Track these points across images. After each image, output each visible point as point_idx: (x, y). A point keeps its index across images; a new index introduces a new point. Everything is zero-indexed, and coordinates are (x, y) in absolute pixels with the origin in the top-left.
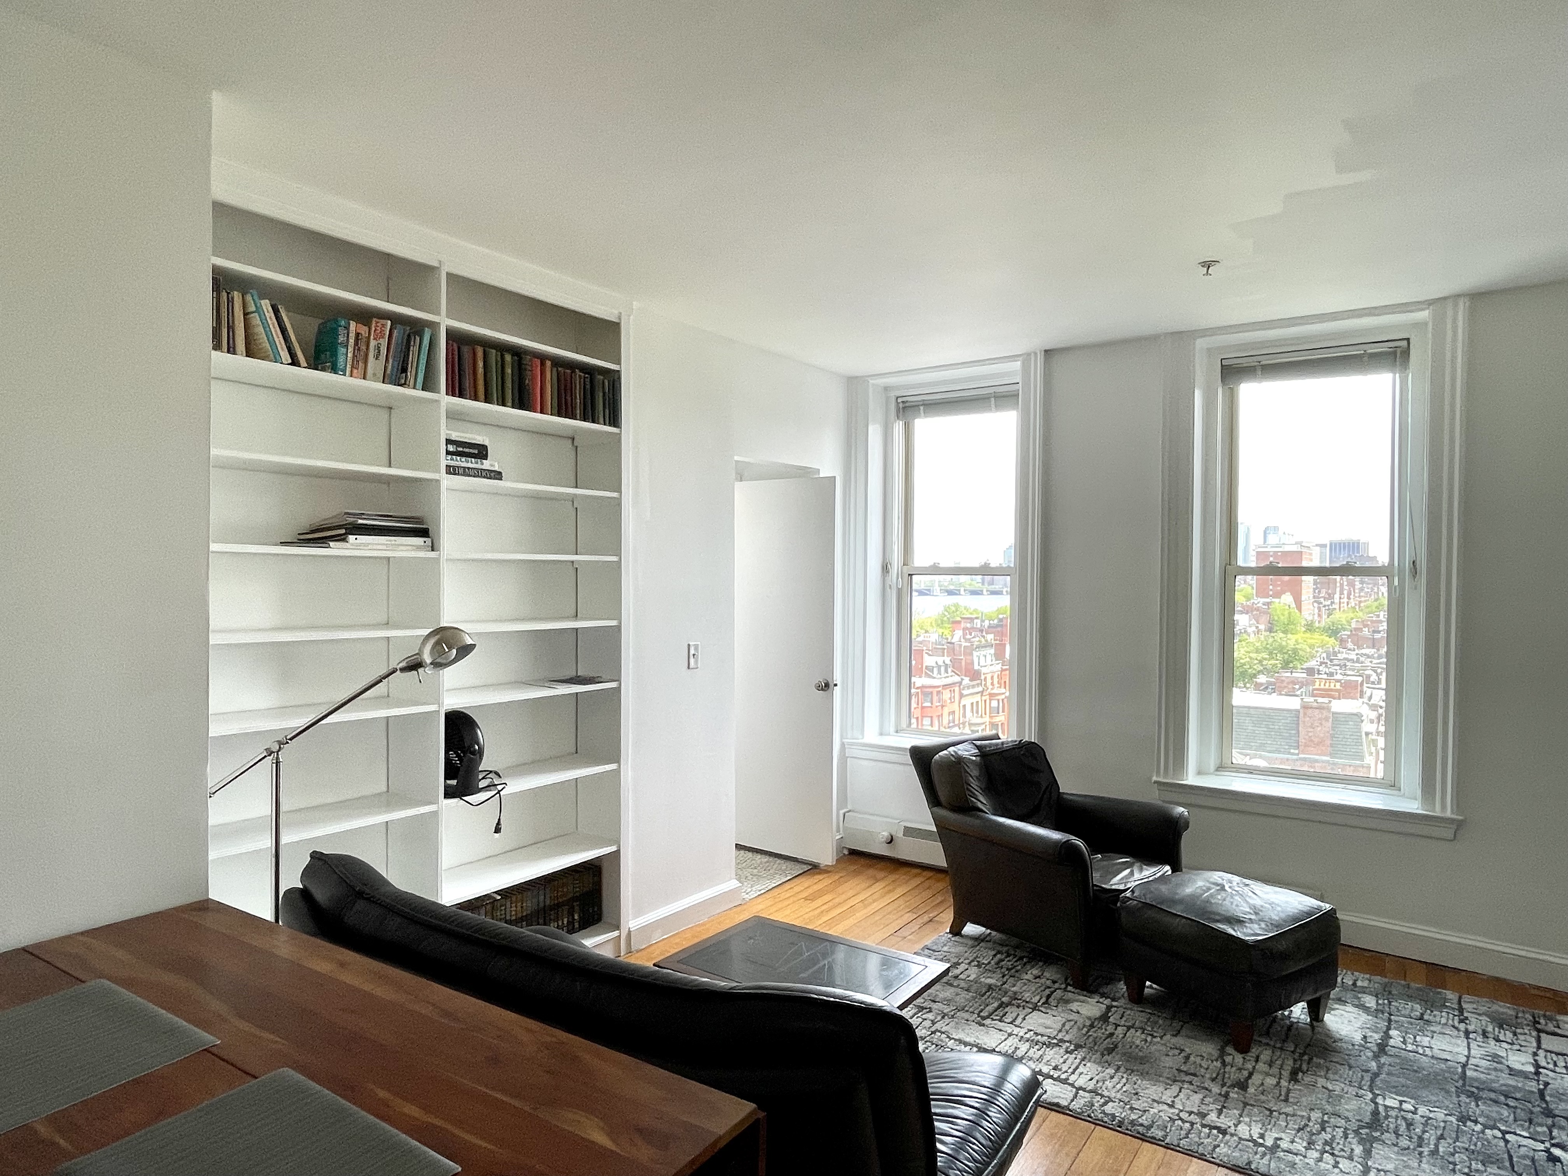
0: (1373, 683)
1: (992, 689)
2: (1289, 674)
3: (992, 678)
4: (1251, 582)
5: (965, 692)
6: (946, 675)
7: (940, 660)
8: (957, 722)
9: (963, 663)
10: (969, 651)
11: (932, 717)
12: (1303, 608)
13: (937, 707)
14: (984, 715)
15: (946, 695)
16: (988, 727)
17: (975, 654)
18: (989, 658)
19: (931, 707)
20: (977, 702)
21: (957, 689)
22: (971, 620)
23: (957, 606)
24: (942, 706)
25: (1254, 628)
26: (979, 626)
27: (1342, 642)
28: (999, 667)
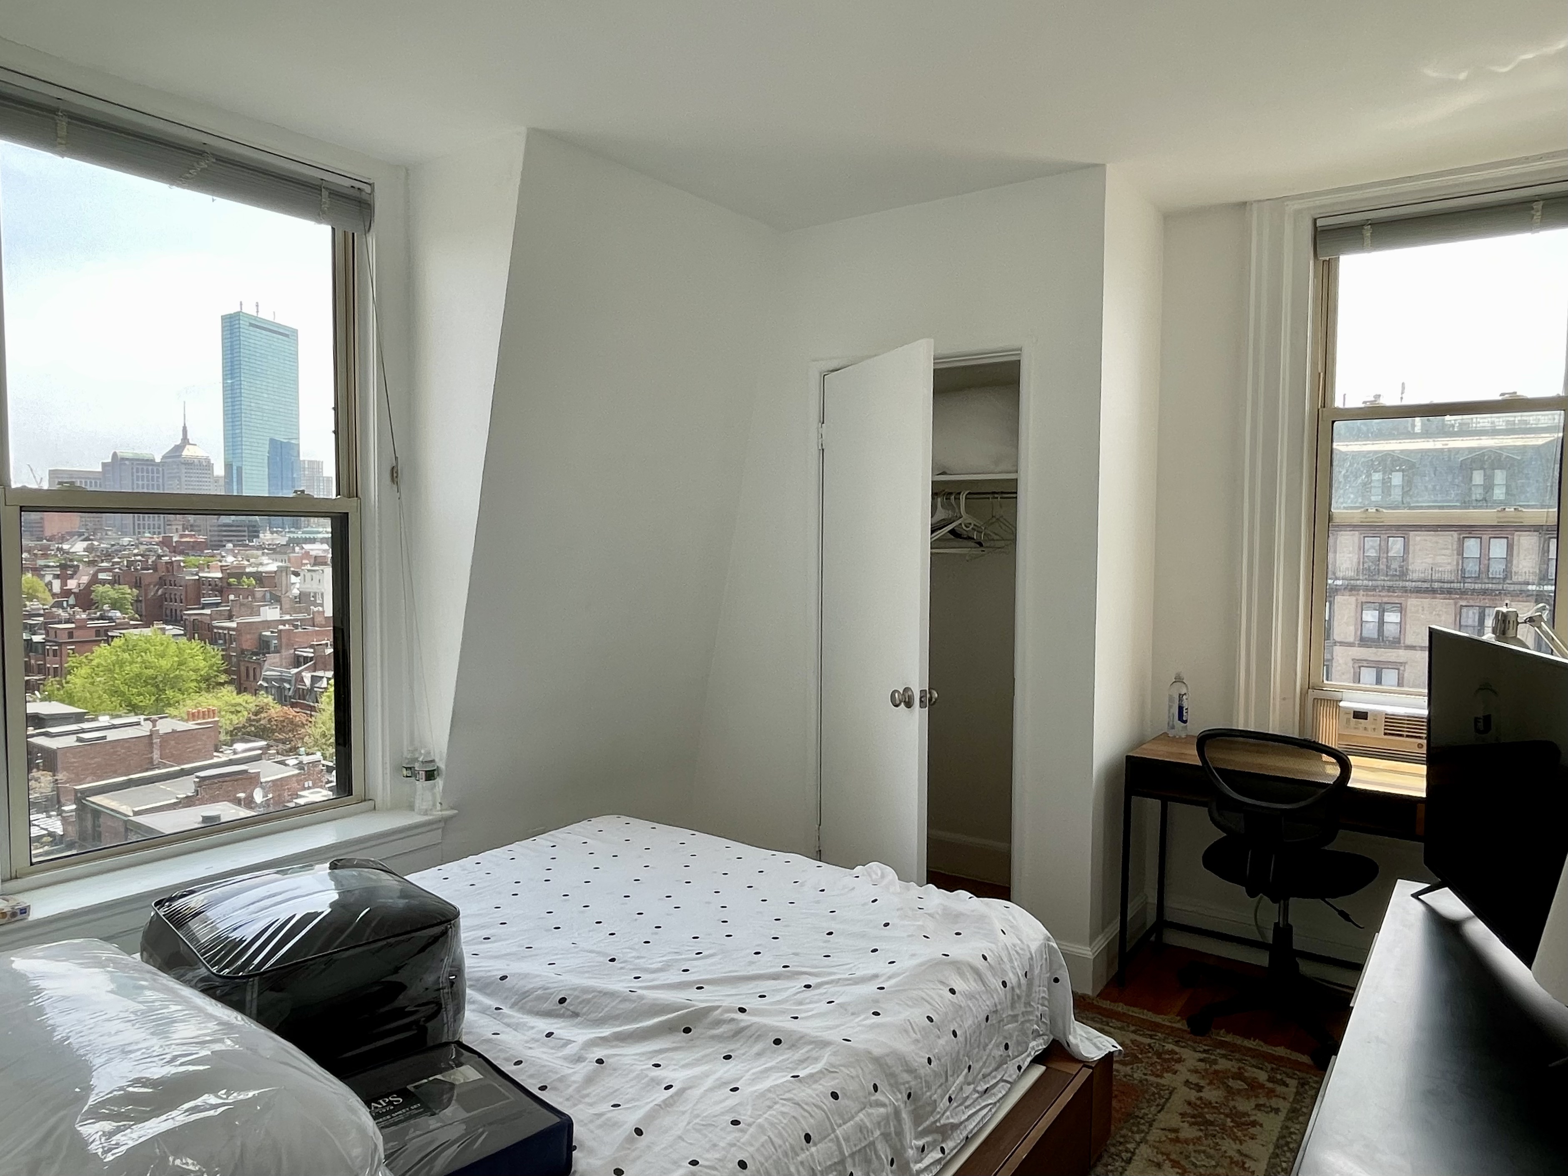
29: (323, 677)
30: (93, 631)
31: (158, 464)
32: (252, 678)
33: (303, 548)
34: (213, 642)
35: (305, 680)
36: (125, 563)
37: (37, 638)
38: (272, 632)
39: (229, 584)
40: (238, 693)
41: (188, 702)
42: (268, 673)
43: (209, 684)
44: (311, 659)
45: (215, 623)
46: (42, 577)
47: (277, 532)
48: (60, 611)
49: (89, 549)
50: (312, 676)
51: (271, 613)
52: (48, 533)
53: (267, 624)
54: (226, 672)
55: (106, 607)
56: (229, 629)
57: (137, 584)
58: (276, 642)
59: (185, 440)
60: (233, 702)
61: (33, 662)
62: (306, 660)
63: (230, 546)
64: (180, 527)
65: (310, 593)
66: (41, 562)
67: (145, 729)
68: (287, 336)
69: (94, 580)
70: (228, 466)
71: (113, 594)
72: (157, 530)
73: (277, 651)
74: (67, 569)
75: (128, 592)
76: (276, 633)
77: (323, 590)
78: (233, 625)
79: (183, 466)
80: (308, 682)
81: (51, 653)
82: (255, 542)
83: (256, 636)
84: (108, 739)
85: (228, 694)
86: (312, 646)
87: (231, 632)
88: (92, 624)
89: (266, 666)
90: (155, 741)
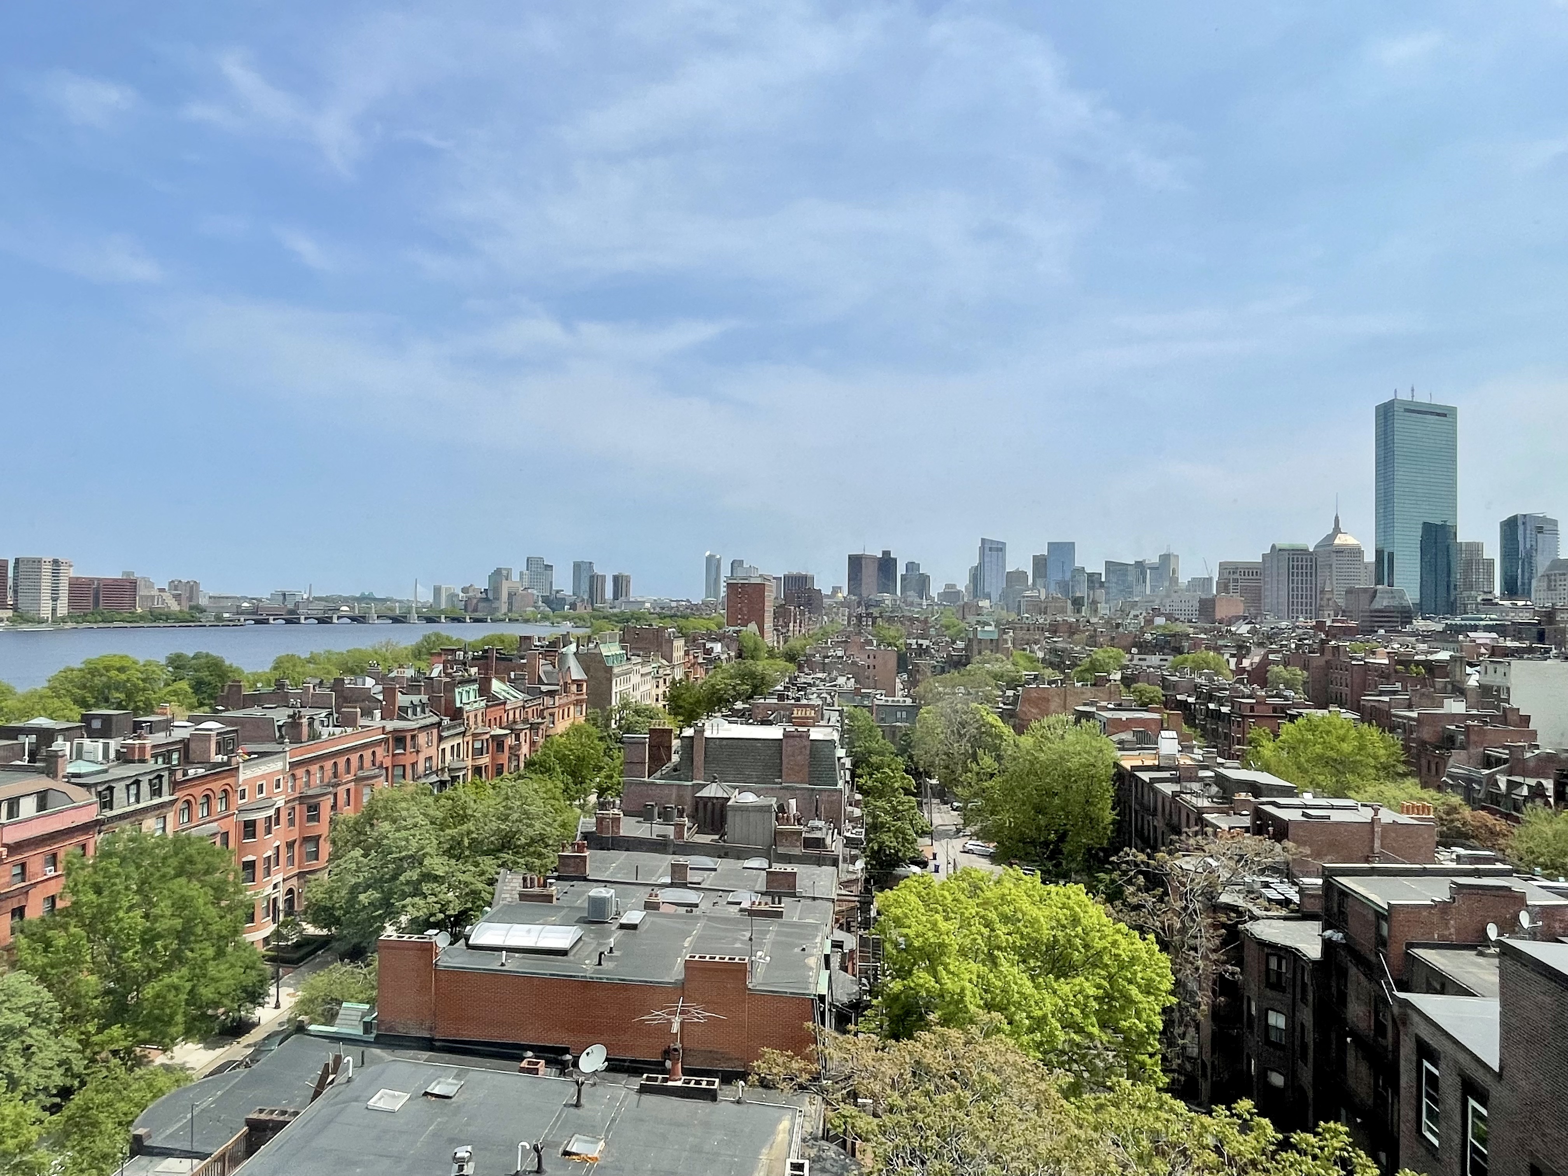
0: (829, 705)
1: (475, 729)
2: (762, 701)
3: (476, 716)
4: (722, 612)
5: (444, 734)
6: (423, 716)
7: (416, 699)
8: (434, 769)
9: (443, 702)
10: (450, 688)
11: (404, 766)
12: (765, 635)
13: (411, 753)
14: (465, 759)
15: (422, 738)
16: (470, 771)
17: (457, 690)
18: (472, 694)
19: (404, 754)
20: (459, 744)
21: (435, 731)
22: (454, 651)
23: (438, 636)
24: (418, 752)
25: (726, 656)
26: (462, 658)
27: (800, 668)
28: (483, 704)
29: (1521, 784)
30: (1271, 707)
31: (1311, 554)
32: (1433, 772)
33: (1468, 636)
34: (1392, 730)
35: (1500, 784)
36: (1293, 646)
37: (1225, 710)
38: (1457, 727)
39: (1396, 671)
40: (1422, 788)
41: (1369, 789)
42: (1453, 770)
43: (1388, 772)
44: (1506, 761)
45: (1395, 712)
46: (1223, 654)
47: (1428, 618)
48: (1242, 687)
49: (1251, 632)
50: (1508, 781)
51: (1456, 707)
52: (1218, 617)
53: (1453, 718)
54: (1404, 762)
55: (1281, 686)
56: (1410, 719)
57: (1305, 667)
58: (1463, 737)
59: (1337, 530)
60: (1418, 795)
61: (1220, 729)
62: (1499, 761)
63: (1382, 631)
64: (1332, 613)
65: (1493, 686)
66: (1220, 642)
67: (1365, 815)
68: (1445, 415)
69: (1265, 663)
70: (1379, 553)
71: (1285, 674)
72: (1309, 615)
73: (1463, 748)
74: (1242, 650)
75: (1300, 674)
76: (1462, 727)
77: (1509, 685)
78: (1414, 715)
79: (1335, 554)
80: (1503, 786)
81: (1236, 723)
82: (1408, 628)
83: (1439, 729)
84: (1332, 819)
85: (1411, 788)
86: (1505, 747)
87: (1411, 723)
88: (1270, 701)
89: (1451, 761)
90: (1376, 829)
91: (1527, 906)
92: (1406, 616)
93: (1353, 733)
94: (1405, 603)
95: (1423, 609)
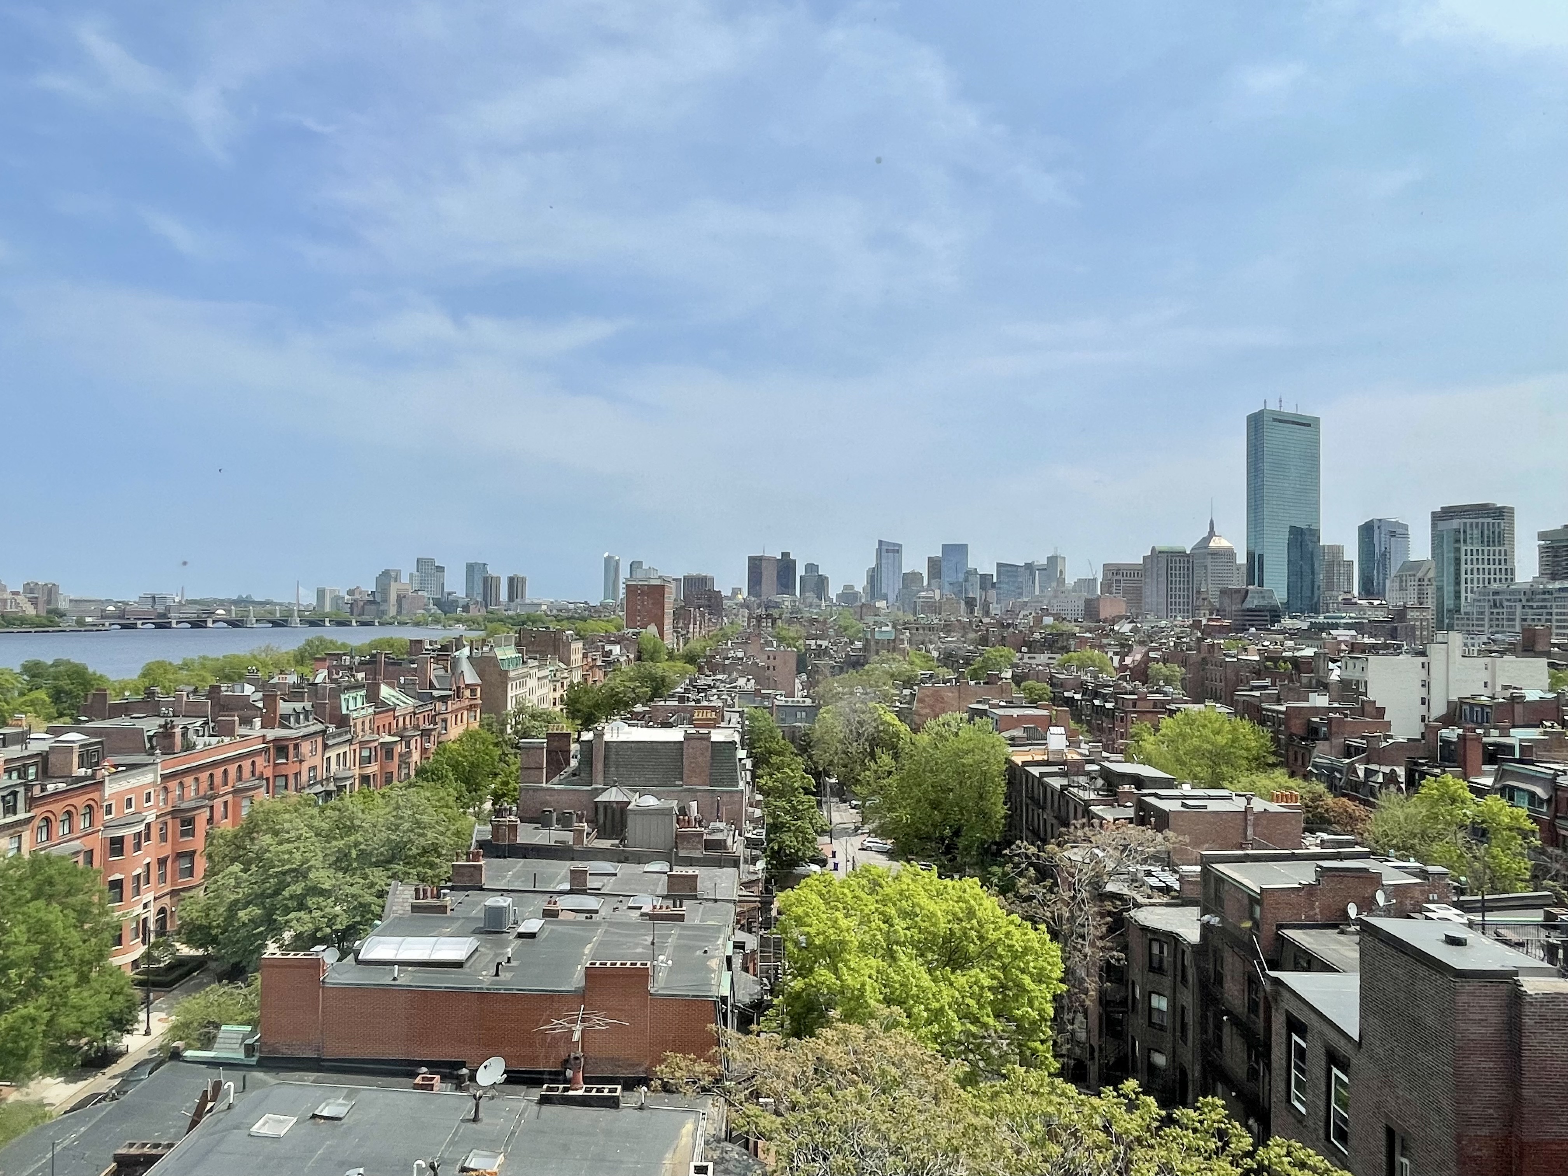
0: (729, 706)
1: (363, 736)
2: (662, 703)
3: (363, 722)
4: (621, 613)
5: (330, 742)
6: (307, 723)
7: (299, 706)
8: (319, 779)
9: (328, 710)
10: (335, 694)
11: (286, 776)
12: (665, 637)
13: (293, 762)
14: (352, 767)
15: (306, 747)
16: (357, 781)
17: (343, 697)
18: (359, 700)
19: (286, 764)
20: (345, 753)
21: (320, 740)
22: (339, 656)
23: (321, 640)
24: (301, 761)
25: (625, 658)
26: (348, 663)
27: (700, 670)
28: (371, 710)
29: (1377, 772)
30: (1152, 703)
31: (1188, 556)
32: (1300, 762)
33: (1330, 634)
34: (1262, 723)
35: (1359, 772)
36: (1172, 644)
37: (1109, 705)
38: (1321, 719)
39: (1266, 667)
40: (1289, 777)
41: (1242, 779)
42: (1317, 760)
43: (1260, 764)
44: (1364, 751)
45: (1265, 705)
46: (1107, 653)
47: (1295, 617)
48: (1125, 684)
49: (1135, 630)
50: (1366, 769)
51: (1320, 700)
52: (1102, 617)
53: (1316, 710)
54: (1274, 753)
55: (1161, 683)
56: (1278, 712)
57: (1184, 663)
58: (1326, 729)
59: (1212, 533)
60: (1286, 784)
61: (1105, 724)
62: (1358, 750)
63: (1253, 630)
64: (1207, 612)
65: (1352, 680)
66: (1105, 641)
67: (1239, 804)
68: (1309, 425)
69: (1147, 659)
70: (1250, 556)
71: (1164, 670)
72: (1186, 614)
73: (1326, 739)
74: (1125, 648)
75: (1178, 670)
76: (1325, 720)
77: (1366, 679)
78: (1283, 708)
79: (1210, 556)
80: (1361, 774)
81: (1119, 719)
82: (1277, 626)
83: (1304, 721)
84: (1209, 809)
85: (1280, 776)
86: (1363, 738)
87: (1280, 716)
88: (1151, 697)
89: (1315, 752)
90: (1249, 818)
91: (1383, 885)
92: (1275, 615)
93: (1227, 727)
94: (1273, 603)
95: (1291, 608)
